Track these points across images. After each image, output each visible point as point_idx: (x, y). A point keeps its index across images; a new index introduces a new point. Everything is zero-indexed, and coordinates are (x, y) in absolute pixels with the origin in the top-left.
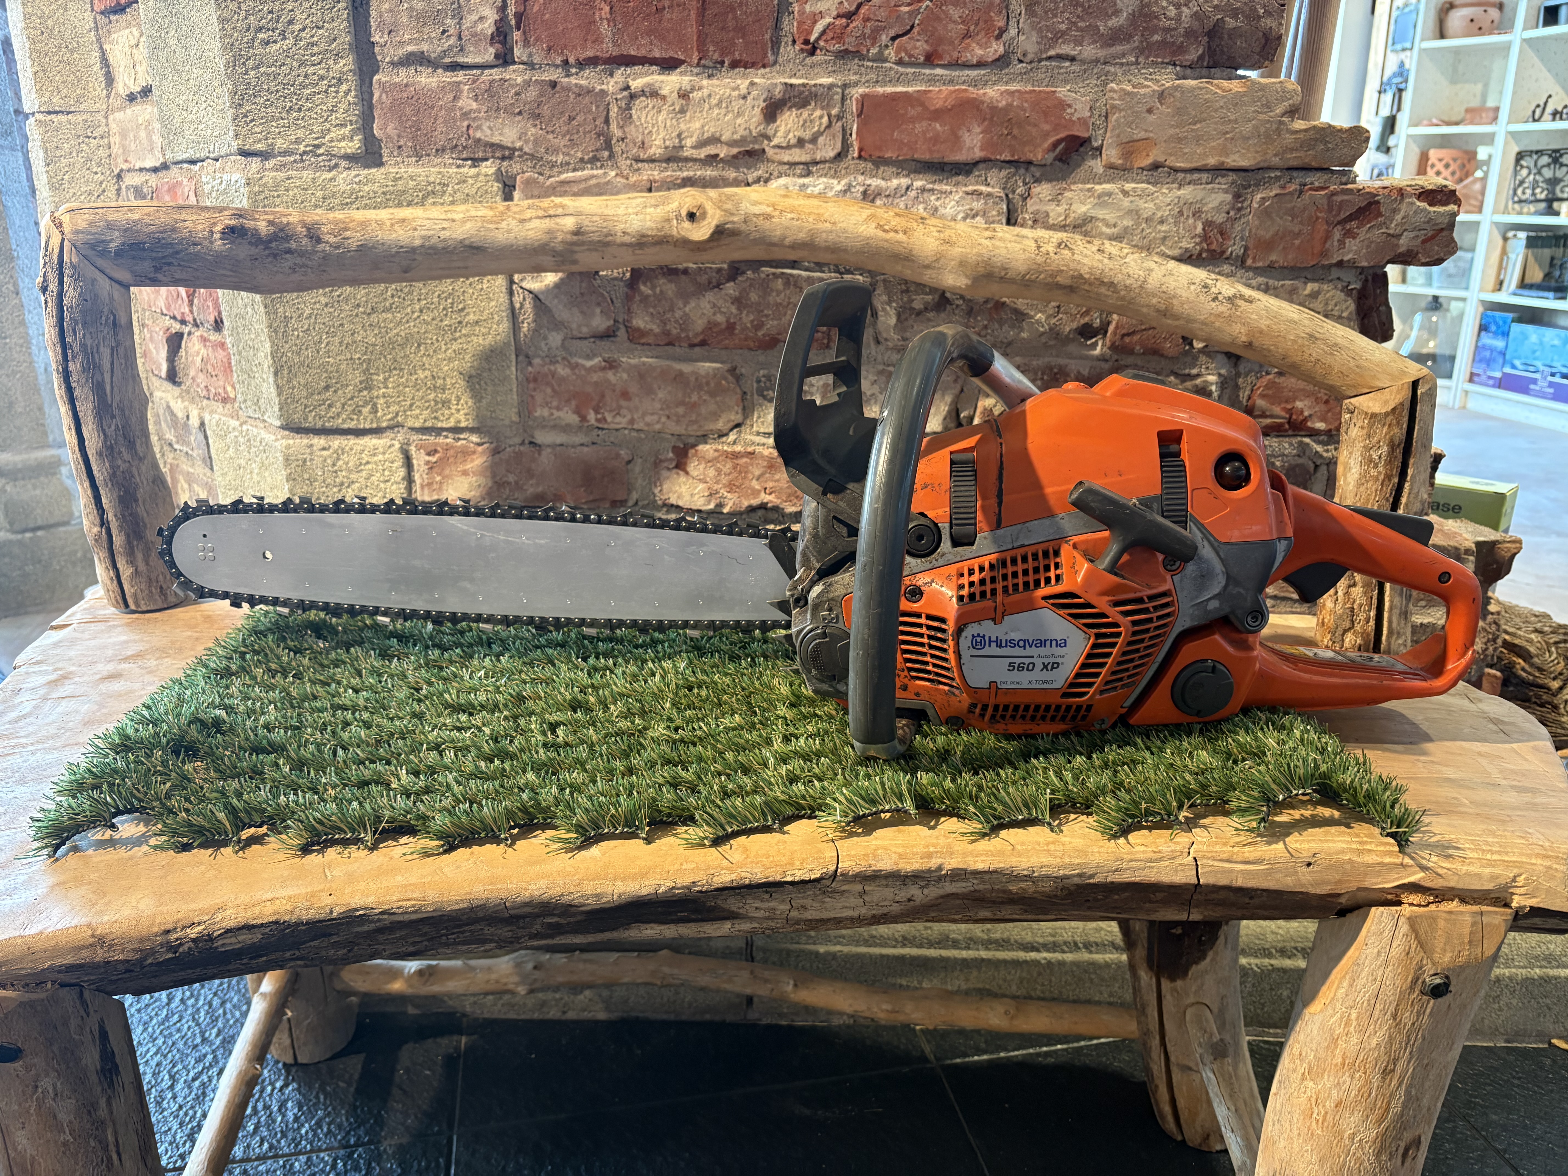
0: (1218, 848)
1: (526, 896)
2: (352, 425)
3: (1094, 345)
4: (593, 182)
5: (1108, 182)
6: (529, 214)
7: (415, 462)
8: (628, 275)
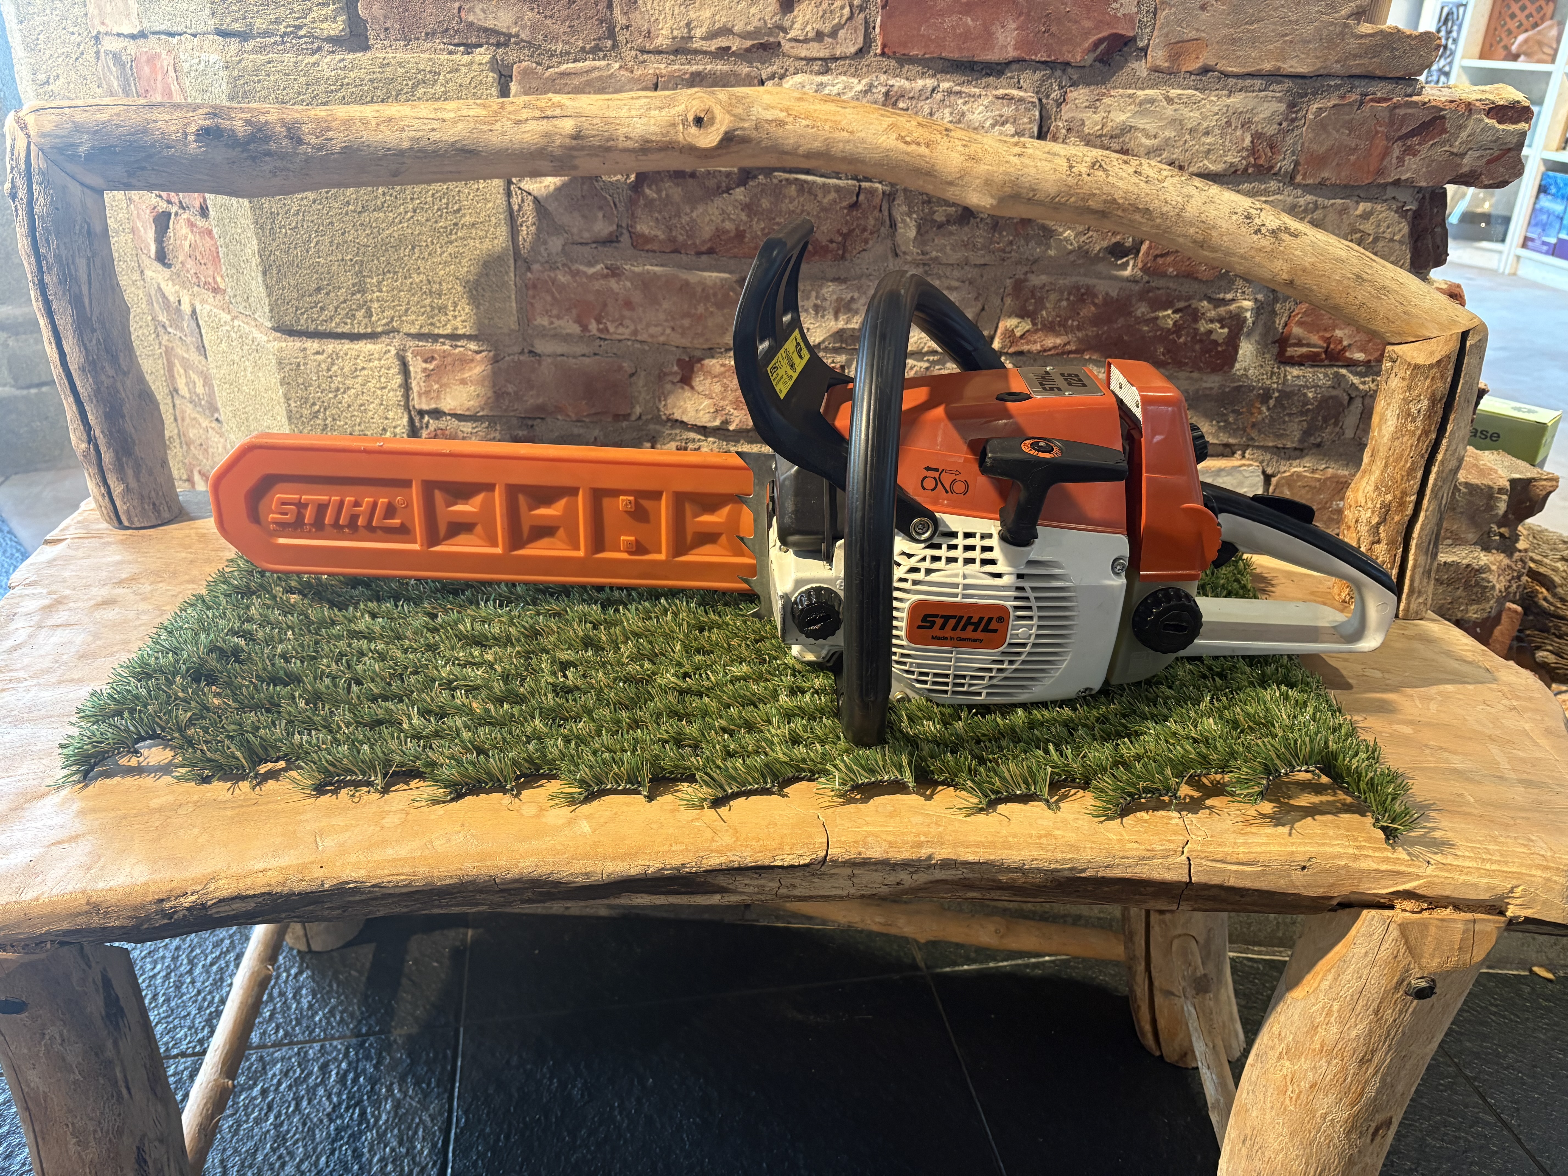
0: (1212, 849)
1: (515, 873)
2: (346, 329)
3: (1125, 266)
4: (596, 74)
5: (1152, 88)
6: (524, 114)
7: (411, 368)
8: (633, 177)
